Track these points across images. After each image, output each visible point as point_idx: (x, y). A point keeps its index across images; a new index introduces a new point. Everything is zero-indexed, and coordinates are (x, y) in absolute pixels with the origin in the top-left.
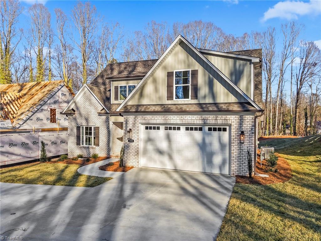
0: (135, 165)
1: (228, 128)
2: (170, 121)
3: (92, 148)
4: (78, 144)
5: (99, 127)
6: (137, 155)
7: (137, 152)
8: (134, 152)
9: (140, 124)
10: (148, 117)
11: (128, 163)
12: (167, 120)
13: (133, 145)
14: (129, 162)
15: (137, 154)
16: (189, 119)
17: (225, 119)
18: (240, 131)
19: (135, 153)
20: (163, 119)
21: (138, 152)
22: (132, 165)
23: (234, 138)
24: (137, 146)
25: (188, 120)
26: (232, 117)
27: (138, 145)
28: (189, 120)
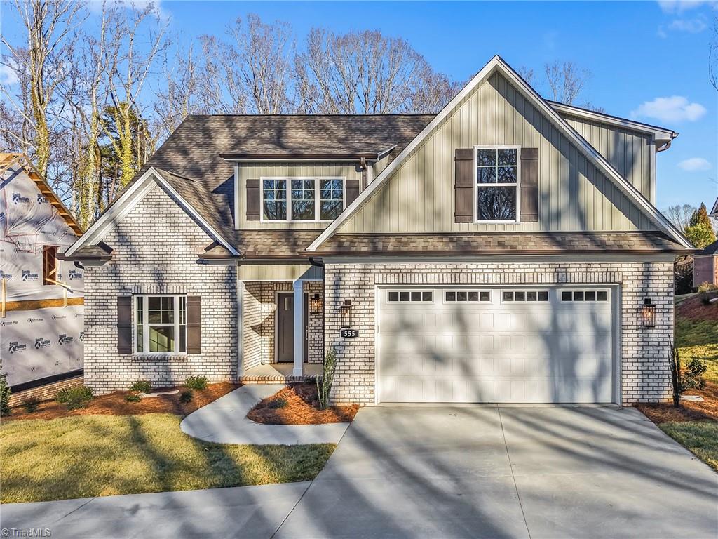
0: (361, 400)
1: (609, 291)
2: (465, 276)
3: (178, 359)
4: (124, 348)
5: (199, 298)
6: (371, 372)
7: (367, 364)
8: (359, 364)
9: (376, 286)
10: (401, 267)
11: (342, 396)
12: (457, 275)
13: (356, 344)
14: (344, 392)
15: (367, 368)
16: (519, 270)
17: (607, 271)
18: (642, 300)
19: (363, 368)
20: (447, 273)
21: (372, 364)
22: (355, 400)
23: (629, 315)
24: (366, 348)
25: (515, 274)
26: (623, 265)
27: (371, 343)
28: (519, 274)
